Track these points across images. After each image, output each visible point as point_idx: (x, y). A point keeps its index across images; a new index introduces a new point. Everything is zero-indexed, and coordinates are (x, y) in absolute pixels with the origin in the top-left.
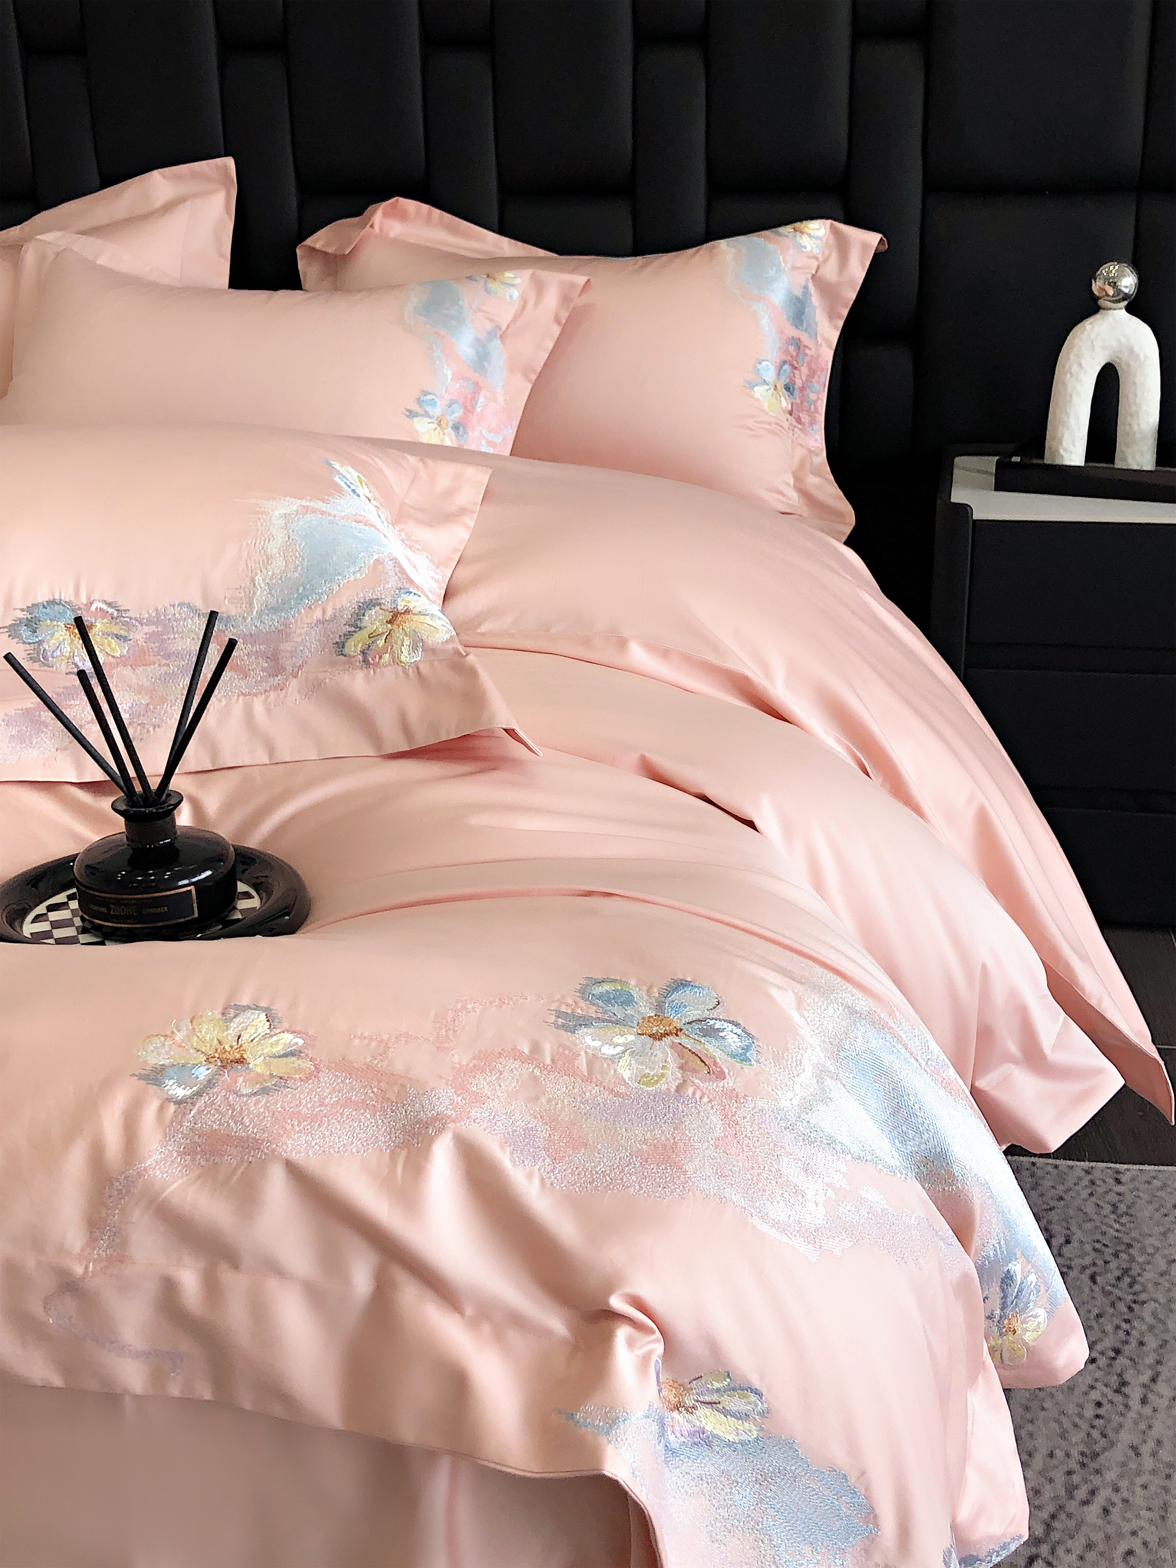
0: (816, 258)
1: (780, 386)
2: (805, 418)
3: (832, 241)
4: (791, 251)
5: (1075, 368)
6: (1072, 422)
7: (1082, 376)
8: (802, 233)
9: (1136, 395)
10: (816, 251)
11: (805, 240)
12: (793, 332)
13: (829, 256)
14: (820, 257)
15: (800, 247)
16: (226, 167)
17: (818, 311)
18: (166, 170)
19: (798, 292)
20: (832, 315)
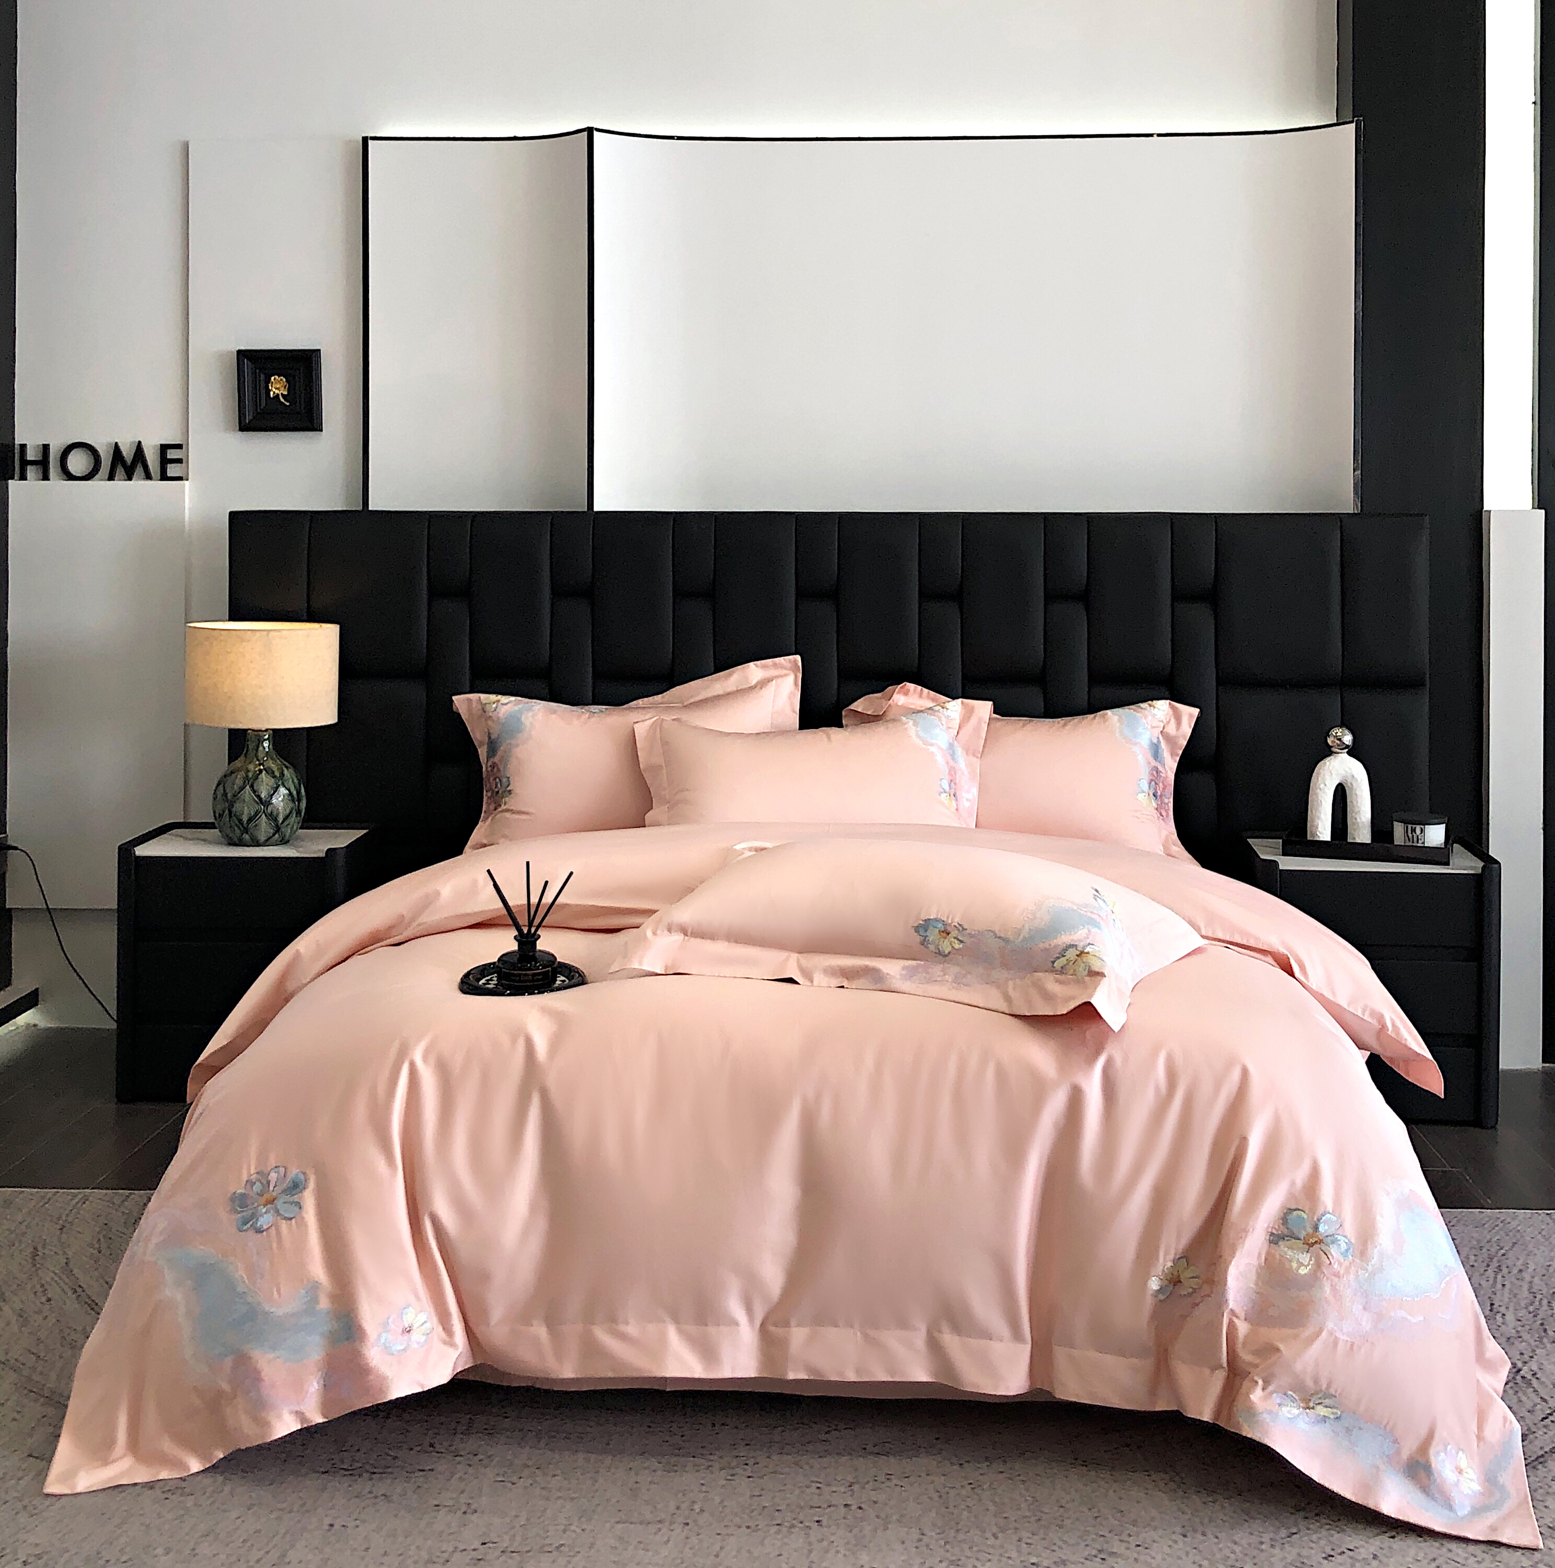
0: (1162, 721)
1: (1151, 795)
2: (1164, 814)
3: (1171, 712)
4: (1150, 718)
5: (1322, 786)
6: (1322, 816)
7: (1326, 790)
8: (1154, 707)
9: (1357, 802)
10: (1163, 718)
11: (1155, 711)
12: (1154, 763)
13: (1170, 720)
14: (1165, 721)
15: (1154, 715)
16: (795, 661)
17: (1165, 752)
18: (758, 662)
19: (1155, 741)
20: (1173, 754)
